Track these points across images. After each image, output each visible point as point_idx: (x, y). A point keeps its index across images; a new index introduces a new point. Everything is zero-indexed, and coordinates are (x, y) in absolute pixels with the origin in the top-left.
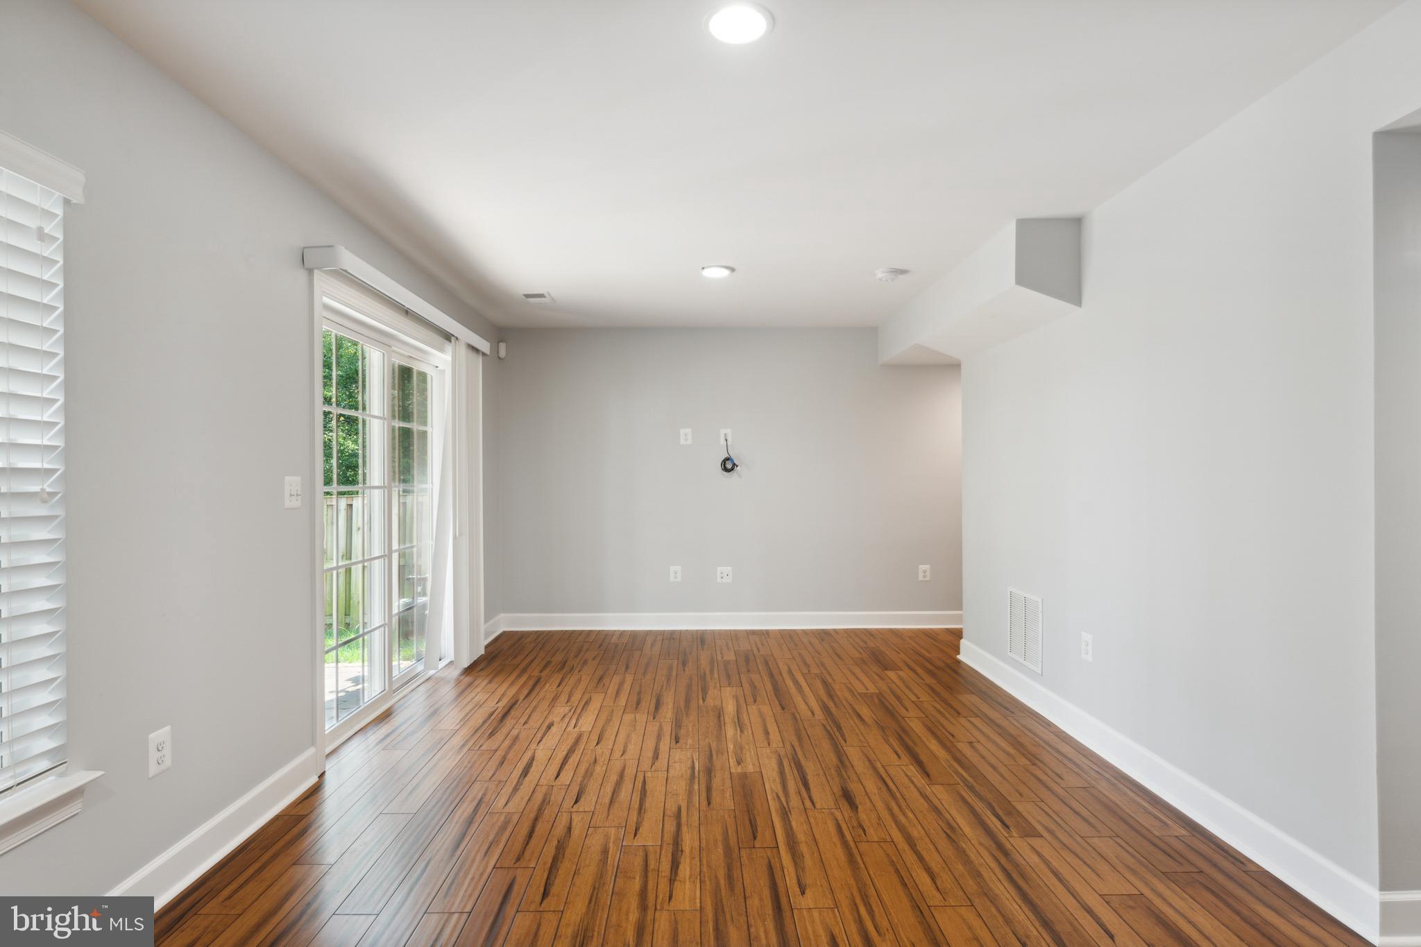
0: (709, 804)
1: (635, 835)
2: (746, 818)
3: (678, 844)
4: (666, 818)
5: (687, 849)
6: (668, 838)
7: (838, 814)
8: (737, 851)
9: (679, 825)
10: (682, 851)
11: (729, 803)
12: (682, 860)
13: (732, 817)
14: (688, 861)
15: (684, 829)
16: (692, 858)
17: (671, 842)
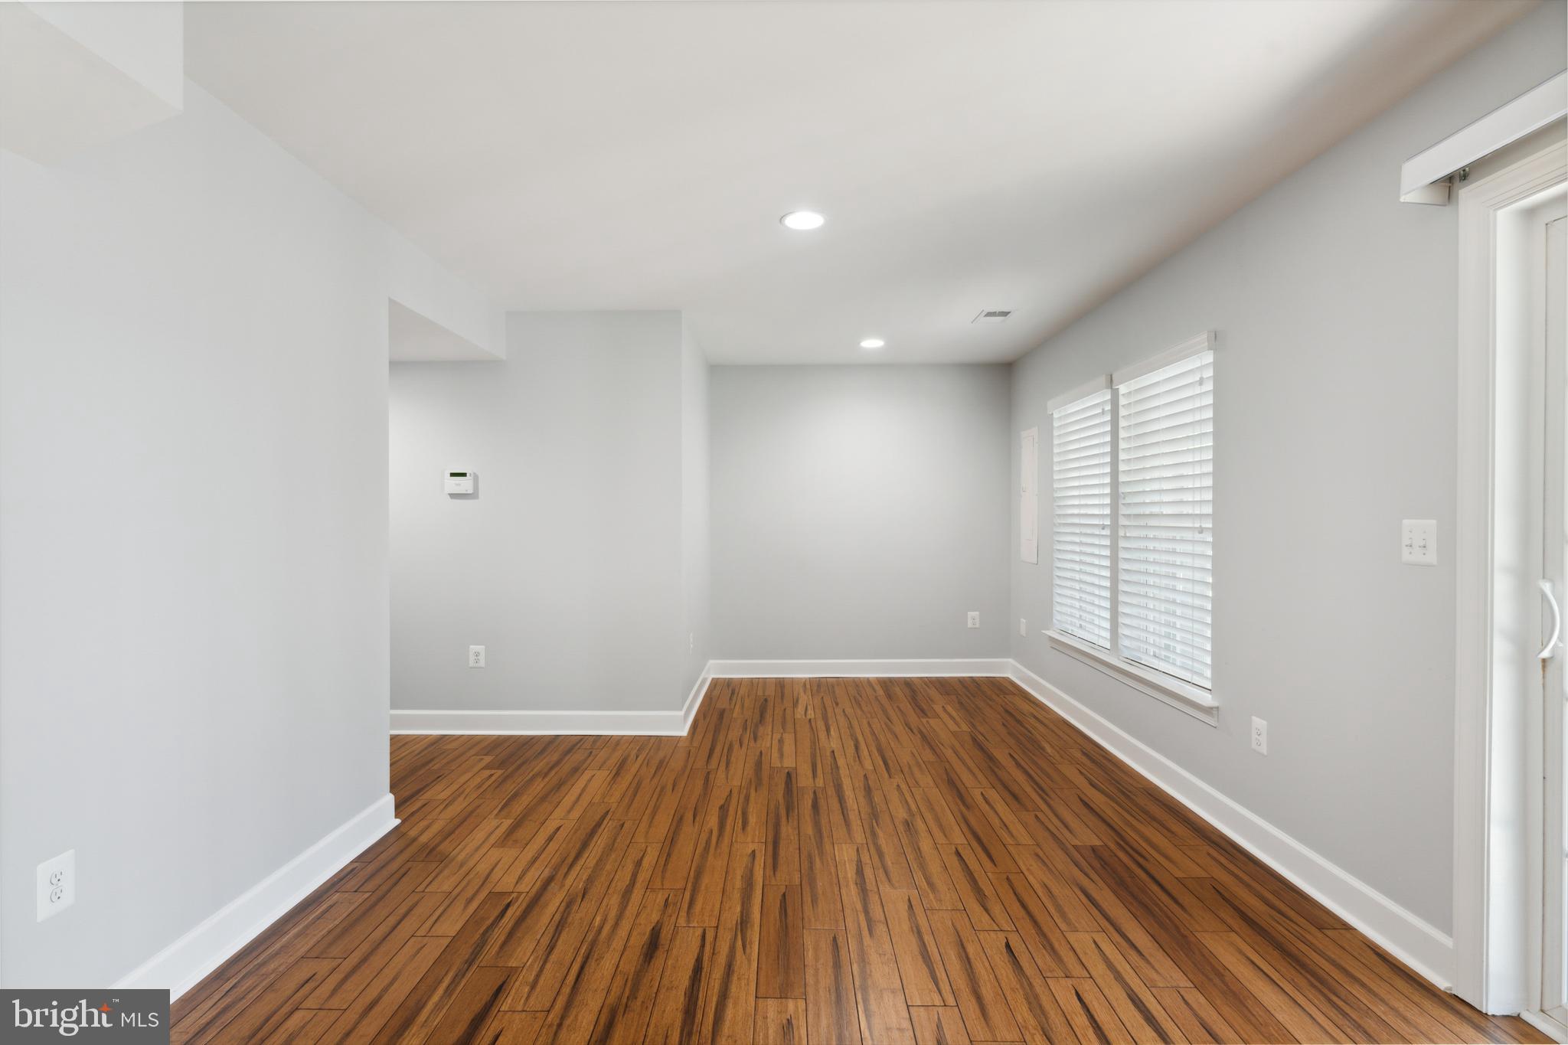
0: (835, 939)
1: (909, 900)
2: (790, 919)
3: (863, 890)
4: (883, 918)
5: (852, 886)
6: (874, 898)
7: (682, 922)
8: (803, 882)
9: (866, 912)
10: (856, 884)
11: (809, 940)
12: (854, 876)
13: (806, 919)
14: (849, 875)
15: (859, 907)
16: (845, 878)
17: (870, 894)
